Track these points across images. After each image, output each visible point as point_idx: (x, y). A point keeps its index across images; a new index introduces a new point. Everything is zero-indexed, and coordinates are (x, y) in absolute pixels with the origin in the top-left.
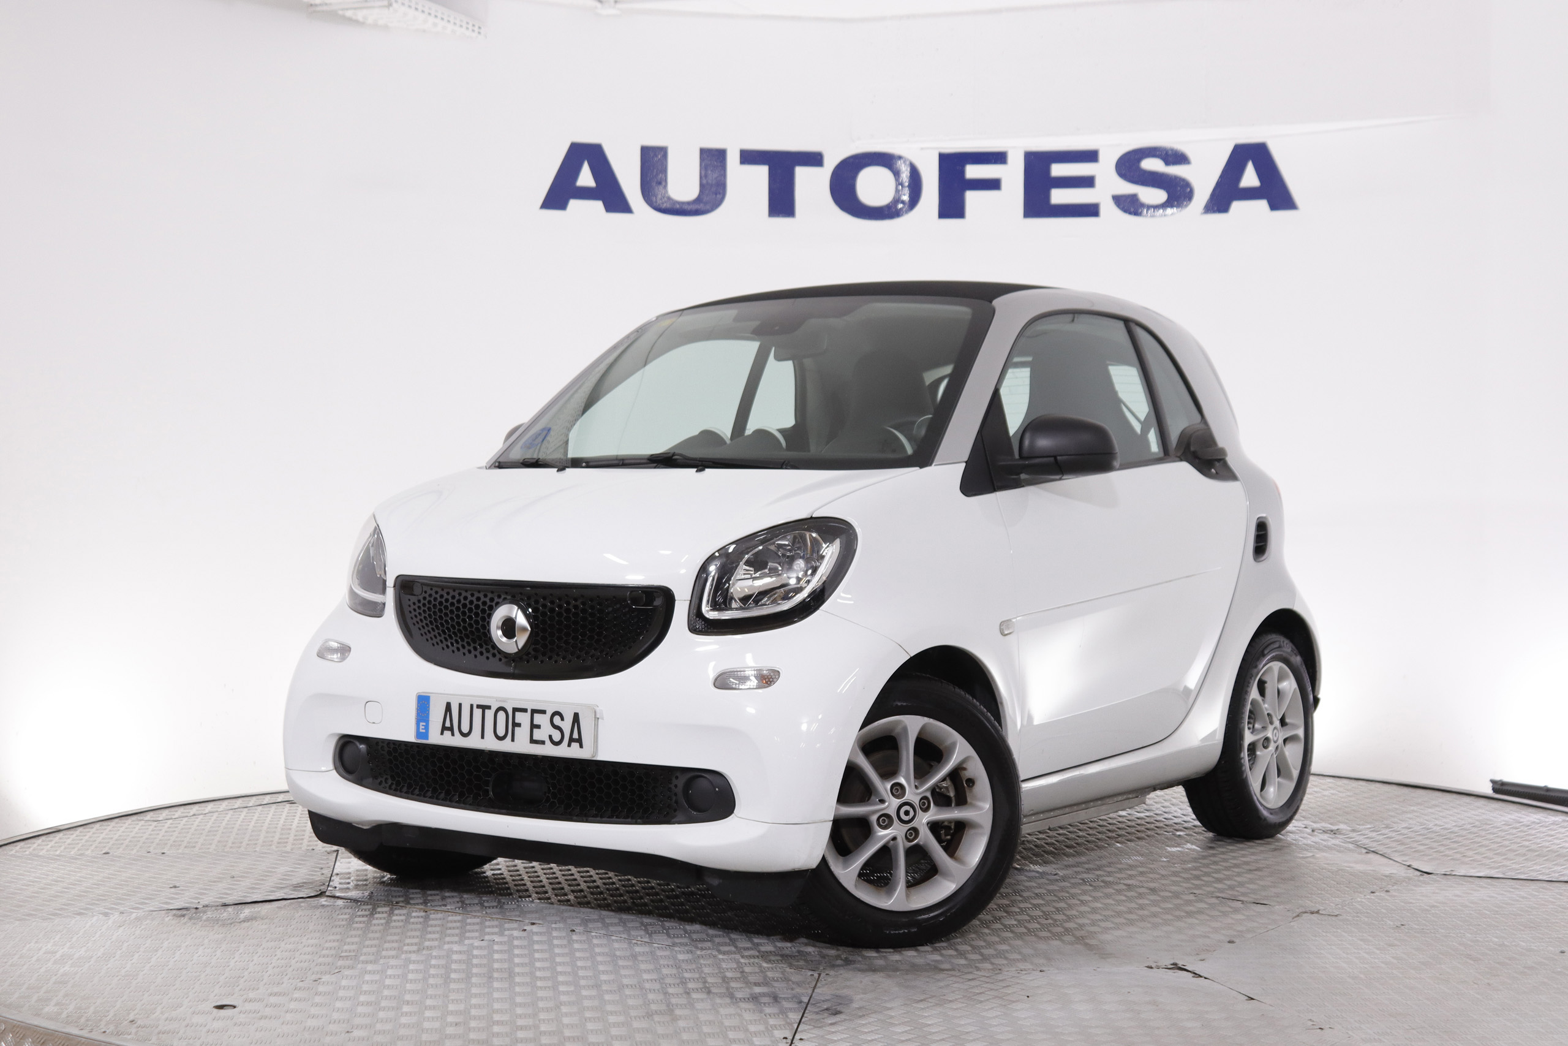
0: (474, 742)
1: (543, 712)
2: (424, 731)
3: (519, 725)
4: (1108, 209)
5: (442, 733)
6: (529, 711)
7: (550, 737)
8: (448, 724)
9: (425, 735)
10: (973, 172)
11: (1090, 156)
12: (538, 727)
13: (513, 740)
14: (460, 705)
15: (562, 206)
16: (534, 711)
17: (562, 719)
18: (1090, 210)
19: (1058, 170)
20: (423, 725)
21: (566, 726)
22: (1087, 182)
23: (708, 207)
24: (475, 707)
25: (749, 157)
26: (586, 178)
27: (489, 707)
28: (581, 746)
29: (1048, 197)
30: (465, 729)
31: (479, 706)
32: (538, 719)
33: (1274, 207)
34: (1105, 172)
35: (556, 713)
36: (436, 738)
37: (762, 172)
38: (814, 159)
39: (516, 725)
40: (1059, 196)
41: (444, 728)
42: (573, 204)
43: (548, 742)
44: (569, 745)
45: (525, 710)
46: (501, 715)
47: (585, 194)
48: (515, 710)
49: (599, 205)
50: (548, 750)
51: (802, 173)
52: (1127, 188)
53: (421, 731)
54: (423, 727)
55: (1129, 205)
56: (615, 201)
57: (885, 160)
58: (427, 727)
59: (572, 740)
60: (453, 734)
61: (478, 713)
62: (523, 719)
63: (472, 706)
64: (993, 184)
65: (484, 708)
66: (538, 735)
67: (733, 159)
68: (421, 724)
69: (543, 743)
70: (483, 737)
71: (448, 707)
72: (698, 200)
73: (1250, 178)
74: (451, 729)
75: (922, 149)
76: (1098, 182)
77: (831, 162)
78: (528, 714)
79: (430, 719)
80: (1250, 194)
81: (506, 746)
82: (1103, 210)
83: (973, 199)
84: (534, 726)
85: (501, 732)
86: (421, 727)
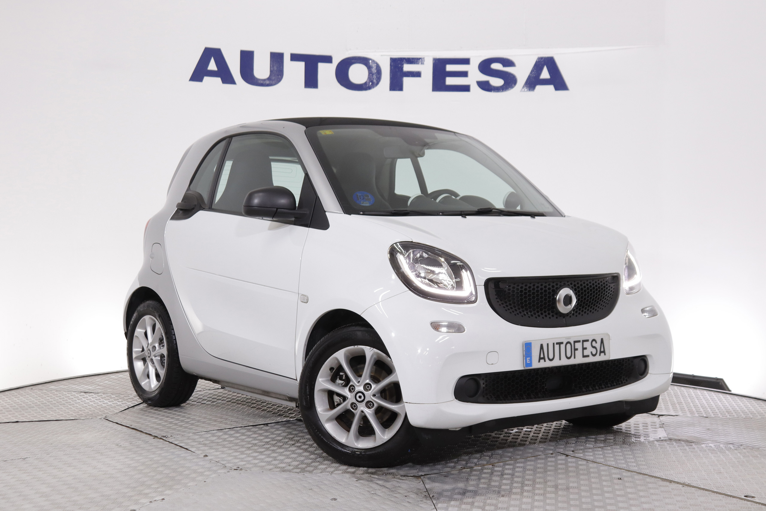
0: (556, 363)
1: (587, 341)
2: (529, 362)
3: (577, 349)
4: (475, 88)
5: (539, 362)
6: (581, 341)
7: (591, 352)
8: (542, 356)
9: (530, 364)
10: (407, 68)
11: (466, 61)
12: (586, 348)
13: (575, 358)
14: (548, 344)
15: (200, 80)
16: (583, 341)
17: (596, 343)
18: (466, 88)
19: (450, 68)
20: (528, 359)
21: (598, 345)
22: (464, 74)
23: (274, 82)
24: (555, 344)
25: (295, 57)
26: (212, 66)
27: (562, 343)
28: (605, 354)
29: (444, 81)
30: (551, 357)
31: (557, 343)
32: (586, 345)
33: (557, 89)
34: (473, 69)
35: (594, 340)
36: (536, 364)
37: (301, 65)
38: (328, 59)
39: (576, 349)
40: (450, 81)
41: (540, 359)
42: (206, 79)
43: (591, 355)
44: (600, 355)
45: (579, 341)
46: (569, 346)
47: (212, 74)
48: (575, 342)
49: (218, 80)
50: (591, 359)
51: (321, 66)
52: (484, 78)
53: (528, 362)
54: (529, 360)
55: (485, 86)
56: (228, 79)
57: (364, 61)
58: (531, 360)
59: (601, 352)
60: (545, 361)
61: (557, 347)
62: (579, 346)
63: (554, 344)
64: (418, 74)
65: (560, 344)
66: (586, 353)
67: (287, 58)
68: (528, 358)
69: (588, 356)
70: (560, 359)
71: (542, 347)
72: (269, 79)
73: (545, 74)
74: (544, 358)
75: (382, 55)
76: (469, 74)
77: (336, 61)
78: (581, 343)
79: (532, 355)
80: (545, 82)
81: (572, 362)
82: (472, 88)
83: (406, 81)
84: (584, 349)
85: (569, 355)
86: (528, 360)
